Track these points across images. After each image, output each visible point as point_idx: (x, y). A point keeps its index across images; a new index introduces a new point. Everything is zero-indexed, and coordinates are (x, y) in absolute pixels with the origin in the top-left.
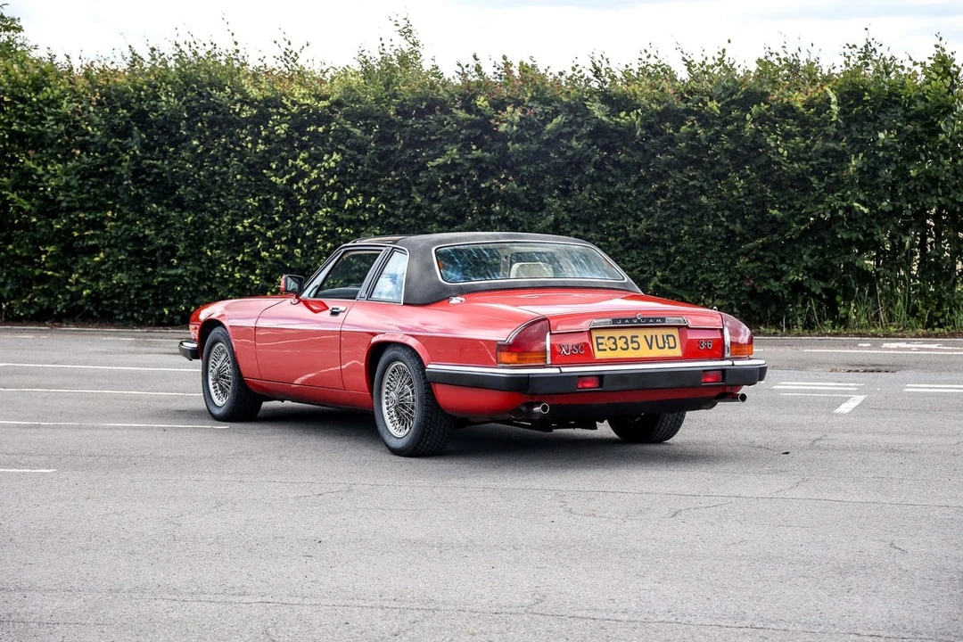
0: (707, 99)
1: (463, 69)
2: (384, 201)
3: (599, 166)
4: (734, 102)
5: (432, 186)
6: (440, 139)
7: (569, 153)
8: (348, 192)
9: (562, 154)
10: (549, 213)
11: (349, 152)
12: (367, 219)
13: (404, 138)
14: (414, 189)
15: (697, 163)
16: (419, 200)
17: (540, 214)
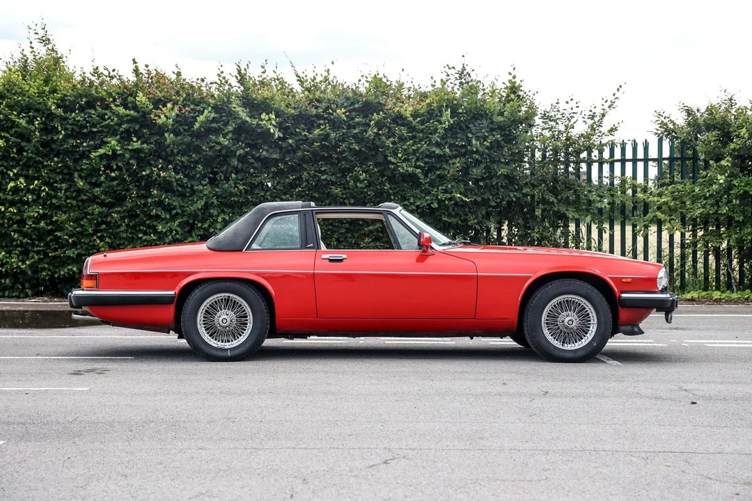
0: (334, 106)
1: (109, 73)
2: (46, 184)
3: (242, 159)
4: (354, 110)
5: (94, 172)
6: (102, 132)
7: (218, 148)
8: (11, 174)
9: (211, 148)
10: (201, 198)
11: (13, 139)
12: (30, 200)
13: (66, 129)
14: (76, 175)
15: (327, 160)
16: (81, 183)
17: (190, 198)
